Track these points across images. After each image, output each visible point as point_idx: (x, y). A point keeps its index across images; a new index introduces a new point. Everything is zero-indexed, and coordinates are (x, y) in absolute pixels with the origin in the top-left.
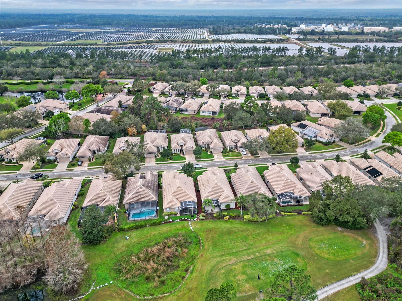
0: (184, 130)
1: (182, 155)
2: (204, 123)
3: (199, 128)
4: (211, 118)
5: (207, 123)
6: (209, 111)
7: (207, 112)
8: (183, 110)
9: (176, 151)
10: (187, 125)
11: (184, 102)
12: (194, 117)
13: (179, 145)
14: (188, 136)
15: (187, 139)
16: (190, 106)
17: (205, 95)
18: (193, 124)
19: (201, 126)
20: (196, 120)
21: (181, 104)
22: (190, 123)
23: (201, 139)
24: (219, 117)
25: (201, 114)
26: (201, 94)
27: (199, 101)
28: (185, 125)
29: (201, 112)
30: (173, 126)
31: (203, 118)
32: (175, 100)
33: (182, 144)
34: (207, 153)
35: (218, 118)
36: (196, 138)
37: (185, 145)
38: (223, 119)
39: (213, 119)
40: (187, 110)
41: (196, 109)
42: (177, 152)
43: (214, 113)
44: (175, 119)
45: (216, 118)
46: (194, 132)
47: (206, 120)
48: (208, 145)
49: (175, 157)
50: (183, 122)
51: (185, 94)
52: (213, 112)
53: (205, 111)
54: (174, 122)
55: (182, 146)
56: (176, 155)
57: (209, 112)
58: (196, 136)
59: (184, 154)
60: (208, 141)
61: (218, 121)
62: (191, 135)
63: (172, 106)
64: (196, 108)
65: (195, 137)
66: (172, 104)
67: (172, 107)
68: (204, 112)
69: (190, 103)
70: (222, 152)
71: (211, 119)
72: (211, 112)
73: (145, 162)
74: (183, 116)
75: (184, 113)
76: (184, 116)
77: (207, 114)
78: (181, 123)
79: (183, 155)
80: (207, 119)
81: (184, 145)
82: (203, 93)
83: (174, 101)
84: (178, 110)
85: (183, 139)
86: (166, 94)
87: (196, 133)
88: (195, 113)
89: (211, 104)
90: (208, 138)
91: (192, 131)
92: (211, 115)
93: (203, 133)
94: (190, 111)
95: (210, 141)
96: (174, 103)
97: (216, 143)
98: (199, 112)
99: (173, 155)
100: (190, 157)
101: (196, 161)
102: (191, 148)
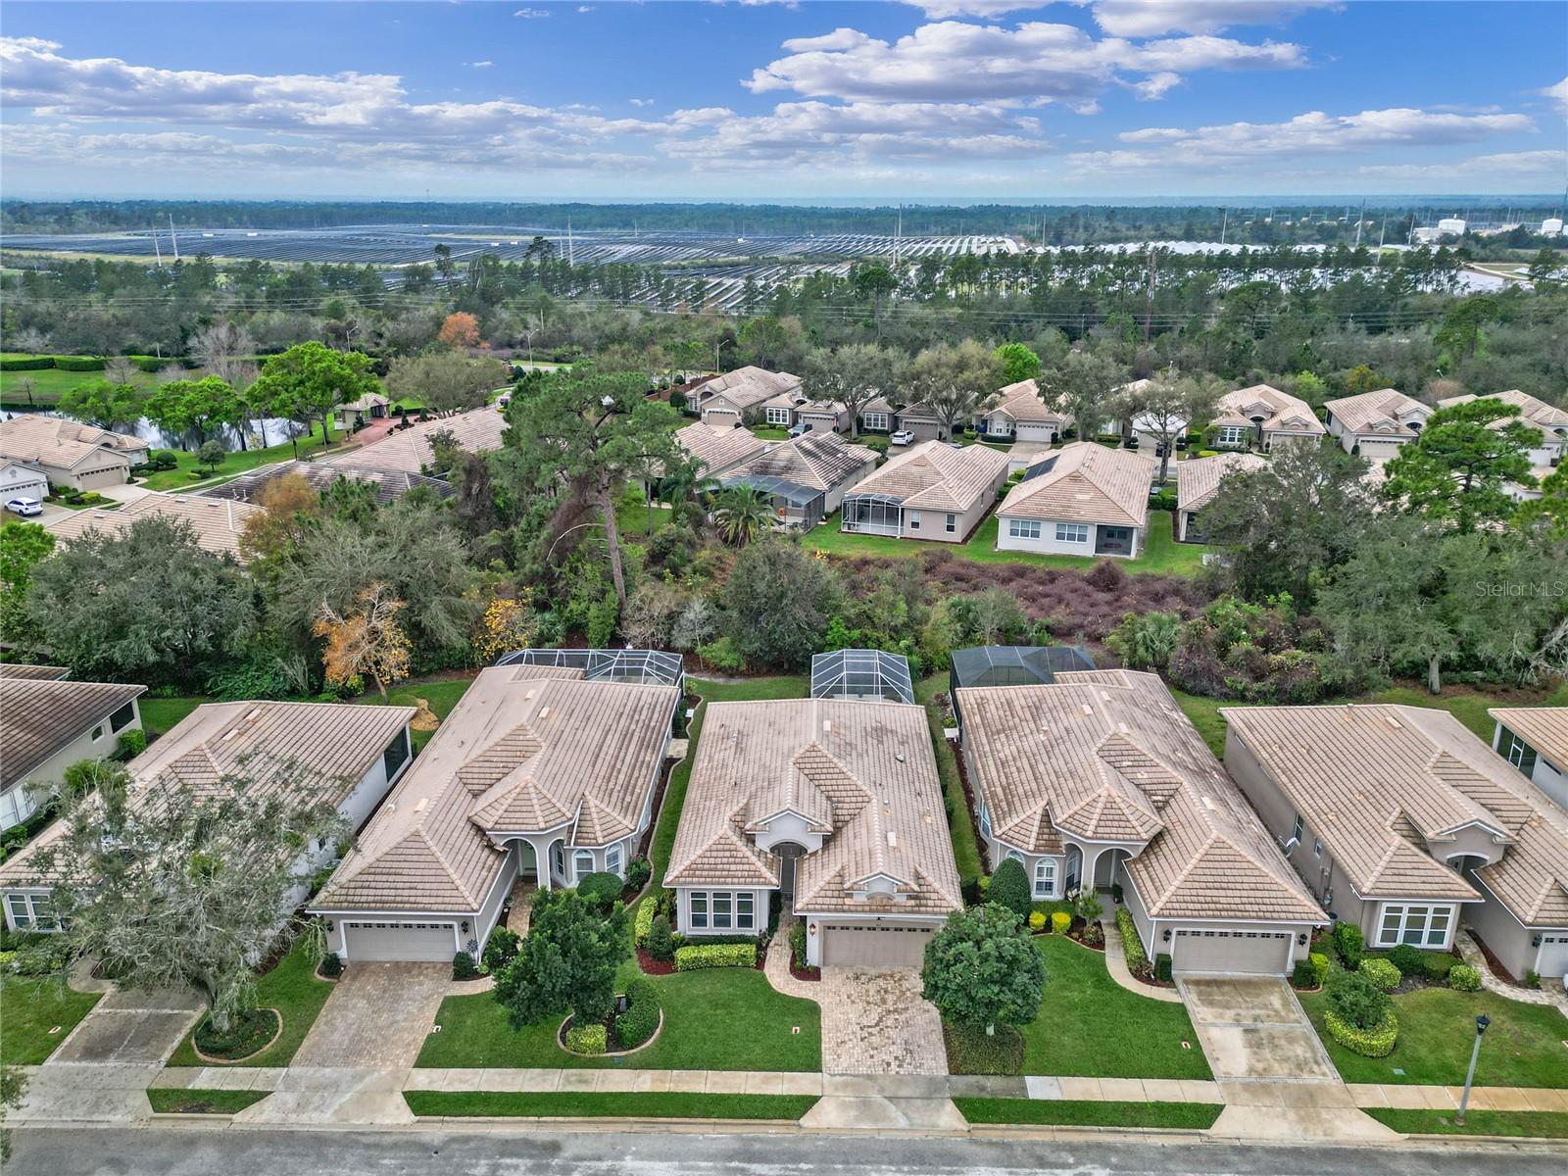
0: (851, 659)
1: (777, 973)
2: (1032, 611)
3: (994, 653)
4: (1087, 571)
5: (1059, 616)
6: (1073, 524)
7: (1048, 531)
8: (864, 510)
9: (722, 904)
10: (881, 614)
11: (879, 464)
12: (946, 558)
13: (764, 844)
14: (880, 732)
15: (856, 773)
16: (919, 485)
17: (1023, 433)
18: (939, 612)
19: (1009, 635)
20: (959, 578)
21: (855, 469)
22: (911, 599)
23: (1023, 780)
24: (1150, 570)
25: (1006, 541)
26: (998, 429)
27: (983, 459)
28: (866, 618)
29: (1004, 527)
30: (752, 615)
31: (1020, 573)
32: (818, 445)
33: (790, 831)
34: (1103, 980)
35: (1142, 579)
36: (956, 745)
37: (828, 841)
38: (1197, 586)
39: (1107, 580)
40: (892, 512)
41: (964, 506)
42: (721, 921)
43: (1112, 536)
44: (772, 561)
45: (1130, 572)
46: (939, 682)
47: (1048, 588)
48: (1114, 859)
49: (702, 987)
50: (841, 589)
51: (896, 428)
52: (1100, 528)
53: (1037, 521)
54: (761, 587)
55: (789, 856)
56: (710, 966)
57: (1068, 529)
58: (959, 721)
59: (813, 956)
60: (1112, 814)
61: (1158, 599)
62: (910, 717)
63: (793, 478)
64: (964, 499)
65: (951, 733)
66: (787, 469)
67: (789, 487)
68: (1028, 526)
69: (920, 462)
70: (1303, 977)
71: (1091, 581)
72: (1084, 525)
73: (282, 1059)
74: (855, 553)
75: (868, 527)
76: (871, 553)
77: (1047, 543)
78: (823, 602)
79: (804, 971)
80: (1052, 578)
81: (813, 844)
82: (1013, 422)
83: (808, 453)
84: (829, 507)
85: (812, 770)
86: (773, 427)
87: (967, 695)
88: (957, 536)
89: (1087, 474)
90: (1106, 784)
91: (924, 671)
92: (1087, 549)
93: (1036, 710)
94: (916, 517)
95: (1142, 822)
96: (807, 461)
97: (1218, 854)
98: (984, 525)
99: (680, 964)
100: (877, 1025)
101: (950, 1106)
102: (901, 899)
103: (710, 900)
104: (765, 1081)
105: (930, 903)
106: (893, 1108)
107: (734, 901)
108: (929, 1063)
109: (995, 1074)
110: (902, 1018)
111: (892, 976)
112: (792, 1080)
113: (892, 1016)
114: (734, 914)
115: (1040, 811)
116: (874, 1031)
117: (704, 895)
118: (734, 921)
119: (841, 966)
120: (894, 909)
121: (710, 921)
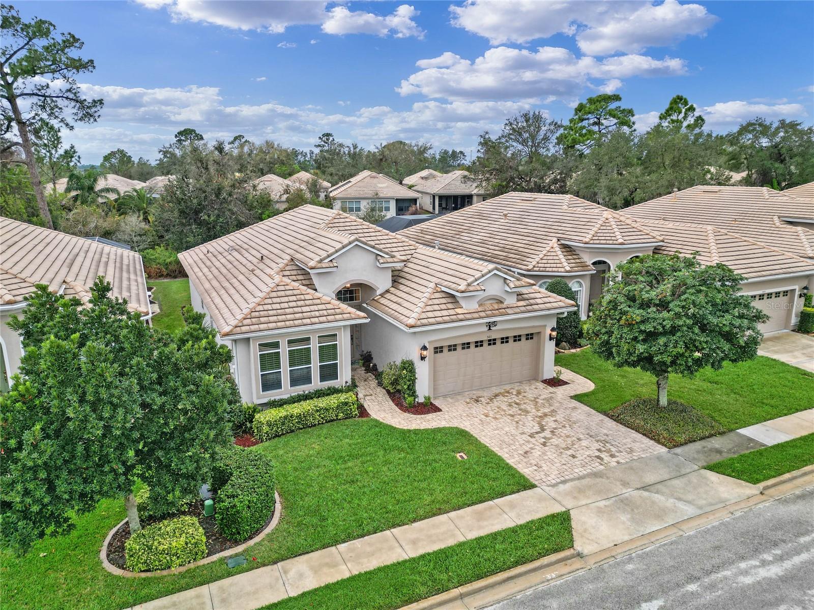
1: (389, 416)
6: (381, 200)
13: (328, 289)
33: (357, 269)
42: (300, 378)
52: (398, 201)
53: (358, 200)
56: (302, 426)
72: (387, 200)
79: (418, 407)
81: (382, 282)
90: (605, 212)
97: (723, 239)
99: (265, 428)
100: (543, 429)
101: (713, 476)
102: (511, 301)
103: (284, 351)
104: (480, 517)
105: (539, 301)
106: (656, 497)
107: (314, 346)
108: (636, 446)
109: (711, 436)
110: (559, 417)
111: (508, 392)
112: (512, 506)
113: (546, 419)
114: (315, 365)
115: (556, 245)
116: (547, 434)
117: (276, 345)
118: (315, 374)
119: (455, 394)
120: (509, 311)
121: (285, 379)
